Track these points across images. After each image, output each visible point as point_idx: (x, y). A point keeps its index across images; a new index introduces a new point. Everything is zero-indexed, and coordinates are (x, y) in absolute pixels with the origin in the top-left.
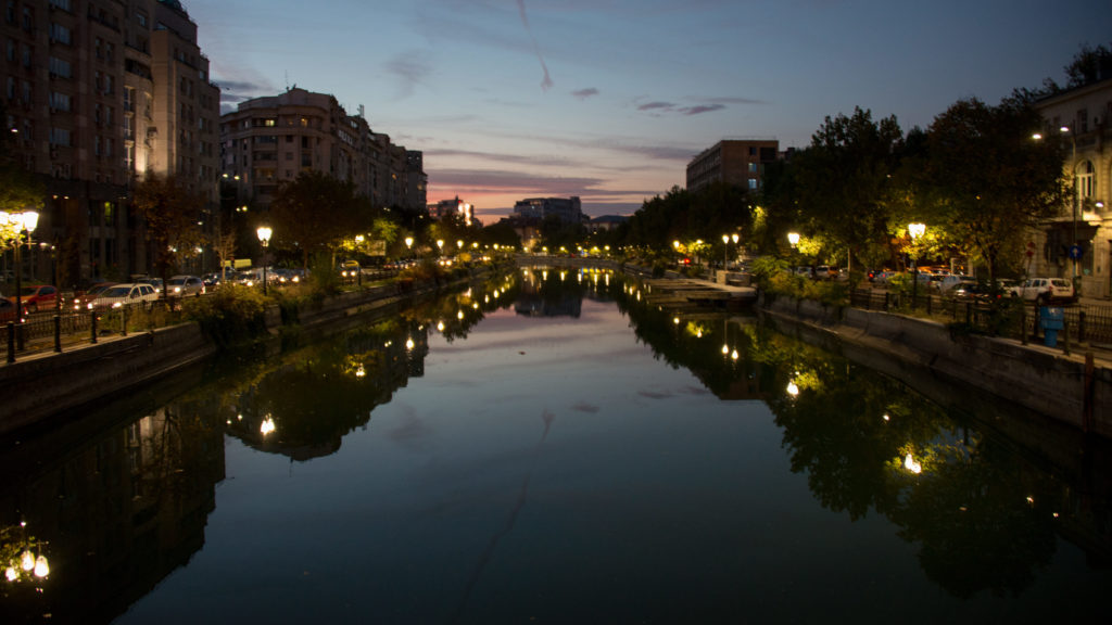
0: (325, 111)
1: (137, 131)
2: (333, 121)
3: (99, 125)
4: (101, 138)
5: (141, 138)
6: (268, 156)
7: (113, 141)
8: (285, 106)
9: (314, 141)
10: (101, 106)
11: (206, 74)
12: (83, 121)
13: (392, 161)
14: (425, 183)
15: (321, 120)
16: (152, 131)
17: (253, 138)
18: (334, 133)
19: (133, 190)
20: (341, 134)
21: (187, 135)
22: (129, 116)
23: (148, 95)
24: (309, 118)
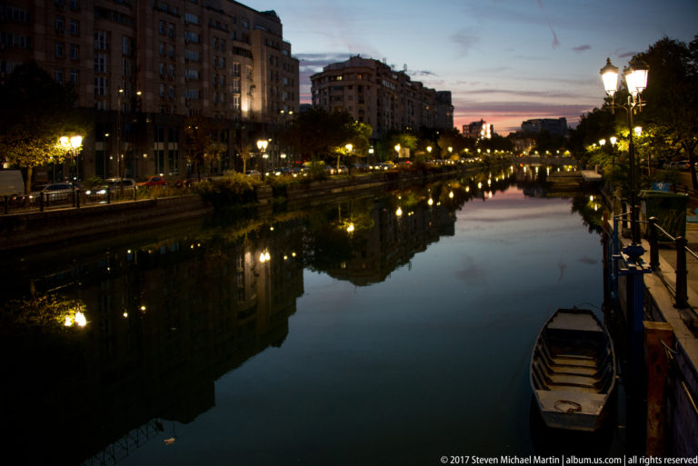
0: (372, 70)
1: (242, 87)
2: (378, 75)
3: (216, 86)
4: (218, 93)
5: (244, 93)
6: (338, 99)
7: (225, 94)
8: (348, 68)
9: (366, 88)
10: (217, 75)
11: (289, 52)
12: (206, 84)
13: (425, 98)
14: (452, 111)
15: (370, 75)
16: (253, 87)
17: (329, 88)
18: (379, 82)
19: (241, 122)
20: (384, 82)
21: (275, 88)
22: (237, 79)
23: (250, 67)
24: (363, 74)
